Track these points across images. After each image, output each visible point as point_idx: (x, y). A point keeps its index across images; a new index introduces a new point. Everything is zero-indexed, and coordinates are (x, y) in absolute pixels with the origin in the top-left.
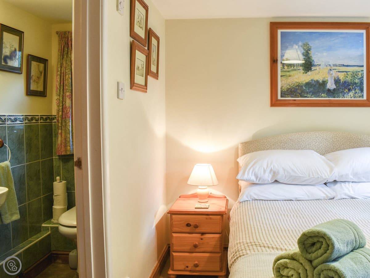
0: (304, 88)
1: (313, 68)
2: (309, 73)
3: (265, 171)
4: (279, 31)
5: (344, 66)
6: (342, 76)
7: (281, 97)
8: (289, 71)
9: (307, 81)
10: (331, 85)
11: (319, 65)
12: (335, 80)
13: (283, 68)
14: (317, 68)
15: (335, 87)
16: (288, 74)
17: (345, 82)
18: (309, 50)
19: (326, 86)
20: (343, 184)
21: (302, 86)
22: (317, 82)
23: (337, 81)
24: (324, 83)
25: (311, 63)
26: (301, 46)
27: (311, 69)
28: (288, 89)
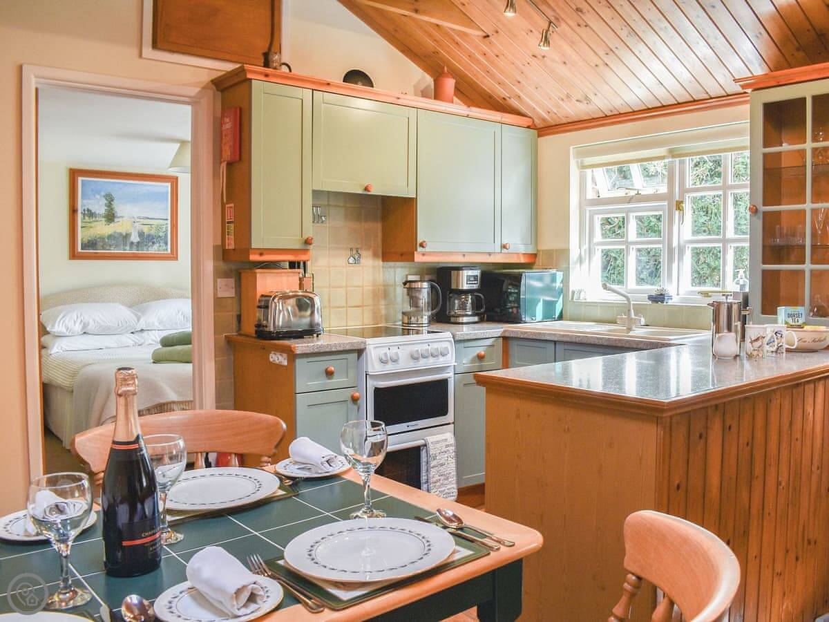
0: (107, 240)
1: (116, 220)
2: (112, 225)
3: (75, 323)
4: (80, 179)
5: (148, 218)
6: (146, 230)
7: (82, 249)
8: (89, 222)
9: (110, 233)
10: (135, 238)
11: (122, 217)
12: (139, 233)
13: (84, 218)
14: (120, 219)
15: (139, 240)
16: (89, 225)
17: (149, 235)
18: (112, 201)
19: (130, 239)
20: (149, 332)
21: (104, 239)
22: (121, 234)
23: (141, 234)
24: (127, 236)
25: (113, 214)
26: (104, 196)
27: (113, 221)
28: (89, 241)
